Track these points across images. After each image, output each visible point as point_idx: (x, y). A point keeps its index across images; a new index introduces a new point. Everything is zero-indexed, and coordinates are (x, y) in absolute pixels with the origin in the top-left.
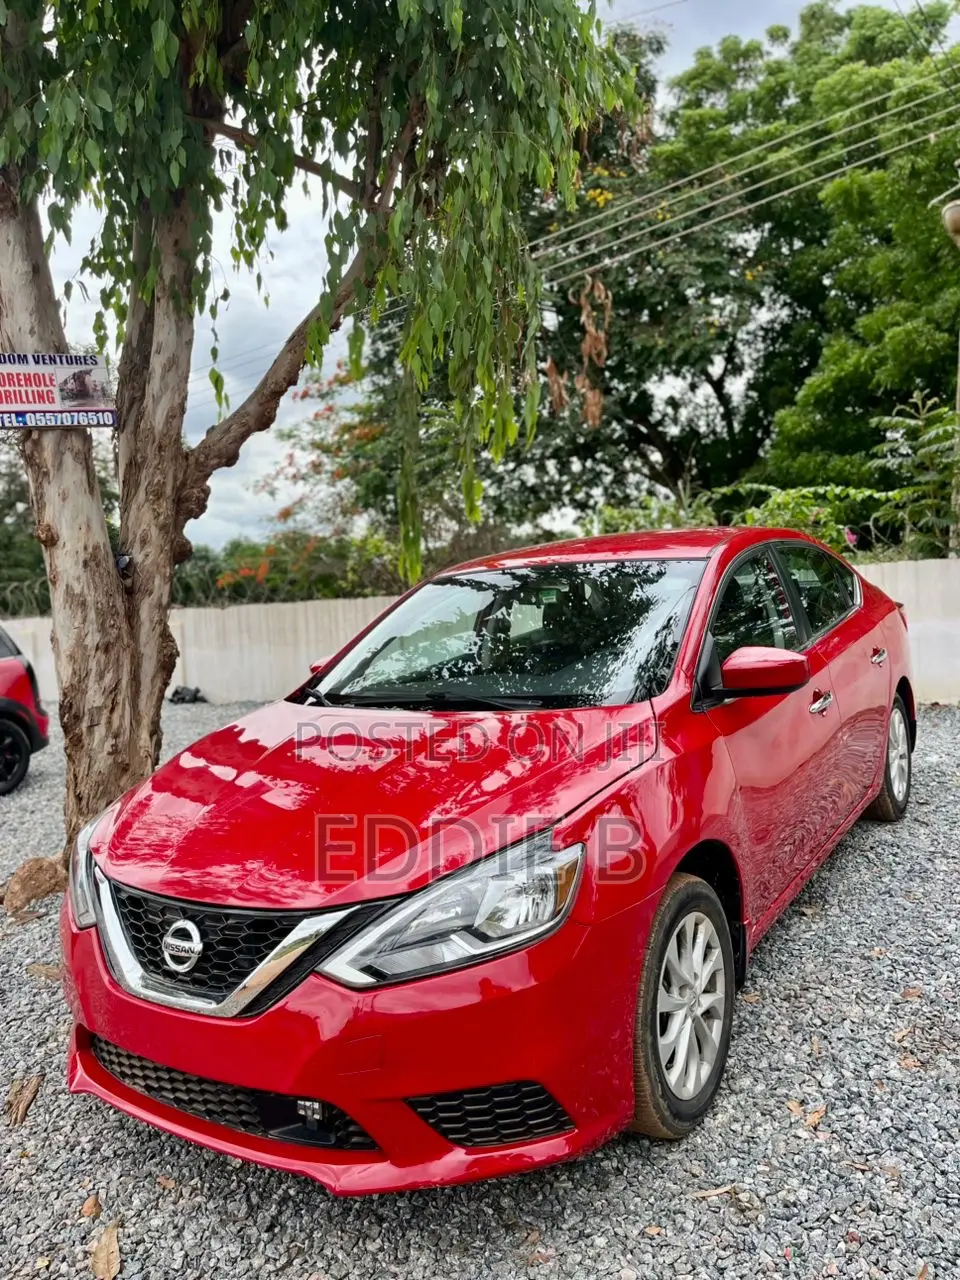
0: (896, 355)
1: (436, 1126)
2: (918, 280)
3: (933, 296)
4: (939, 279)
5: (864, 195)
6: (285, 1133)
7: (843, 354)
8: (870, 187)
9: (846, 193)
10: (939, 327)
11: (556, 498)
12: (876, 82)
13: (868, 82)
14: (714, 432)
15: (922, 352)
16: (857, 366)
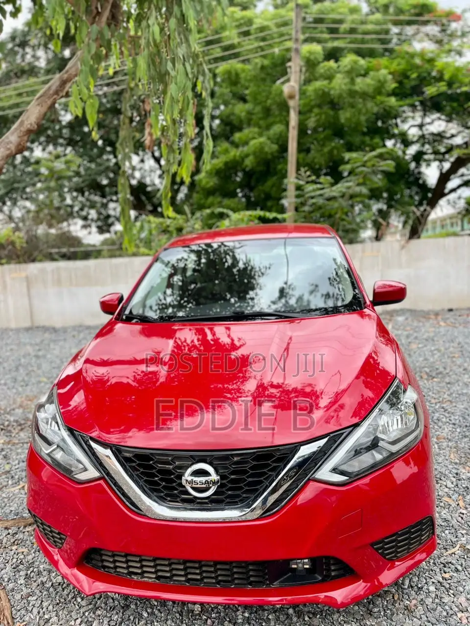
0: (254, 153)
1: (381, 554)
2: (260, 119)
3: (268, 127)
4: (271, 120)
5: (237, 75)
6: (281, 582)
7: (226, 151)
8: (239, 71)
9: (228, 73)
10: (272, 142)
11: (70, 215)
12: (246, 20)
13: (242, 18)
14: (154, 185)
15: (267, 153)
16: (235, 156)
